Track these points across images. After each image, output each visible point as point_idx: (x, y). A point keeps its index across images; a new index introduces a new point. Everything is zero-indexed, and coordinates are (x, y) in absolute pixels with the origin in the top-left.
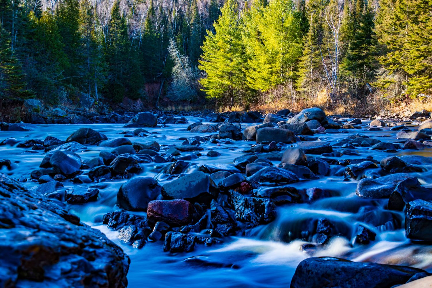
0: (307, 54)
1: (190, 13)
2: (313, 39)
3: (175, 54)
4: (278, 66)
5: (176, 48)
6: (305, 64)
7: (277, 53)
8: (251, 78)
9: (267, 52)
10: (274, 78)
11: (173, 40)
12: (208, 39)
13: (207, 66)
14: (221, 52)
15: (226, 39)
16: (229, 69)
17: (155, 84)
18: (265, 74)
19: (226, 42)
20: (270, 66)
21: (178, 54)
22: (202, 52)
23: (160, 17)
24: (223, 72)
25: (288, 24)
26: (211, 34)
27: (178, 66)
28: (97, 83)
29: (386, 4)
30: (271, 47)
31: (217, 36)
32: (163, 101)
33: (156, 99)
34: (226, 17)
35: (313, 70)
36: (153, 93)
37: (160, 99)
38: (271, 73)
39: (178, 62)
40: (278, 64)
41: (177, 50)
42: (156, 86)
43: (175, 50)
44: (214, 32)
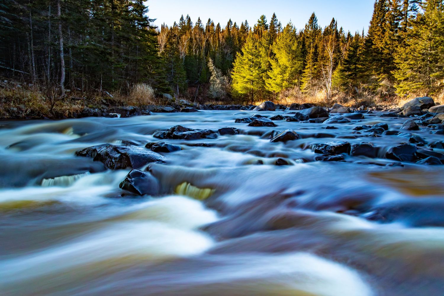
0: (309, 68)
1: (214, 42)
2: (313, 58)
3: (212, 68)
4: (287, 76)
5: (213, 64)
6: (307, 74)
7: (287, 67)
8: (268, 83)
9: (280, 66)
10: (285, 83)
11: (211, 59)
12: (238, 58)
13: (237, 76)
14: (246, 67)
15: (249, 58)
16: (251, 78)
17: (193, 88)
18: (278, 81)
19: (249, 60)
20: (282, 76)
21: (214, 68)
22: (232, 67)
23: (196, 45)
24: (248, 79)
25: (294, 48)
26: (240, 55)
27: (214, 75)
28: (179, 85)
29: (377, 34)
30: (283, 63)
31: (244, 56)
32: (199, 99)
33: (194, 97)
34: (249, 43)
35: (312, 78)
36: (192, 94)
37: (197, 97)
38: (283, 80)
39: (214, 73)
40: (287, 74)
41: (214, 65)
42: (194, 89)
43: (212, 65)
44: (242, 54)
